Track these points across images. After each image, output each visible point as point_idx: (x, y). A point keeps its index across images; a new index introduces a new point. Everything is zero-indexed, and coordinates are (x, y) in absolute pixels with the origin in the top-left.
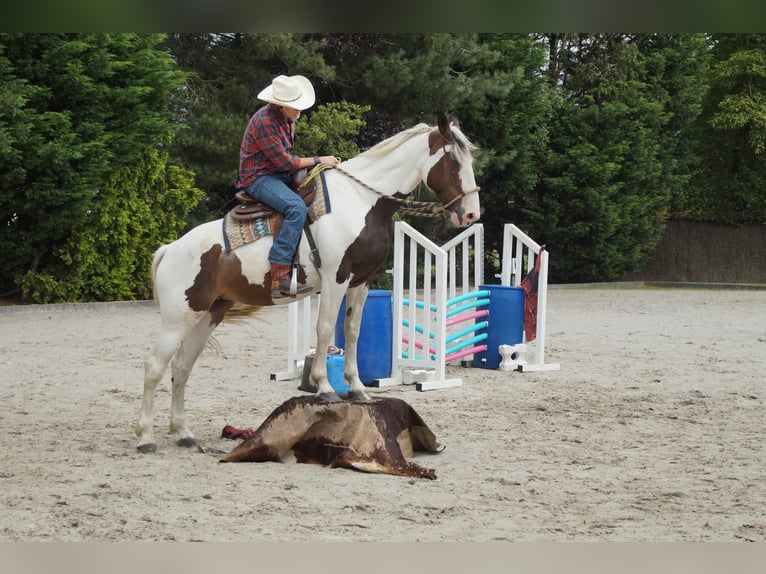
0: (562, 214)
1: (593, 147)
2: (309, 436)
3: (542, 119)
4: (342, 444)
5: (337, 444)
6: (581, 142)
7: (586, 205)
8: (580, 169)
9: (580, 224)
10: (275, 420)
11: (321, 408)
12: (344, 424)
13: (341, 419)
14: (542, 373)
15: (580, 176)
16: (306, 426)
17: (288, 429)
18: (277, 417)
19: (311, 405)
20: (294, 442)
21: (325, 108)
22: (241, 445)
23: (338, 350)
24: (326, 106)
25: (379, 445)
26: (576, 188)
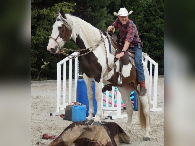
0: (150, 48)
1: (162, 20)
2: (80, 138)
3: (142, 9)
4: (94, 140)
5: (92, 141)
6: (157, 18)
7: (160, 44)
8: (157, 29)
9: (157, 51)
10: (67, 131)
11: (85, 126)
12: (95, 133)
13: (93, 130)
14: (156, 112)
15: (157, 32)
16: (79, 134)
17: (72, 135)
18: (67, 130)
19: (81, 125)
20: (75, 139)
21: (57, 5)
22: (54, 141)
23: (79, 103)
24: (58, 4)
25: (109, 141)
26: (156, 37)
